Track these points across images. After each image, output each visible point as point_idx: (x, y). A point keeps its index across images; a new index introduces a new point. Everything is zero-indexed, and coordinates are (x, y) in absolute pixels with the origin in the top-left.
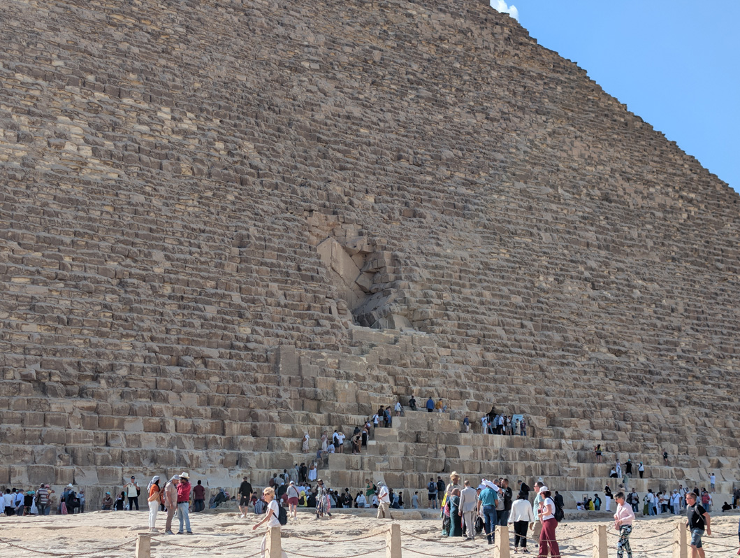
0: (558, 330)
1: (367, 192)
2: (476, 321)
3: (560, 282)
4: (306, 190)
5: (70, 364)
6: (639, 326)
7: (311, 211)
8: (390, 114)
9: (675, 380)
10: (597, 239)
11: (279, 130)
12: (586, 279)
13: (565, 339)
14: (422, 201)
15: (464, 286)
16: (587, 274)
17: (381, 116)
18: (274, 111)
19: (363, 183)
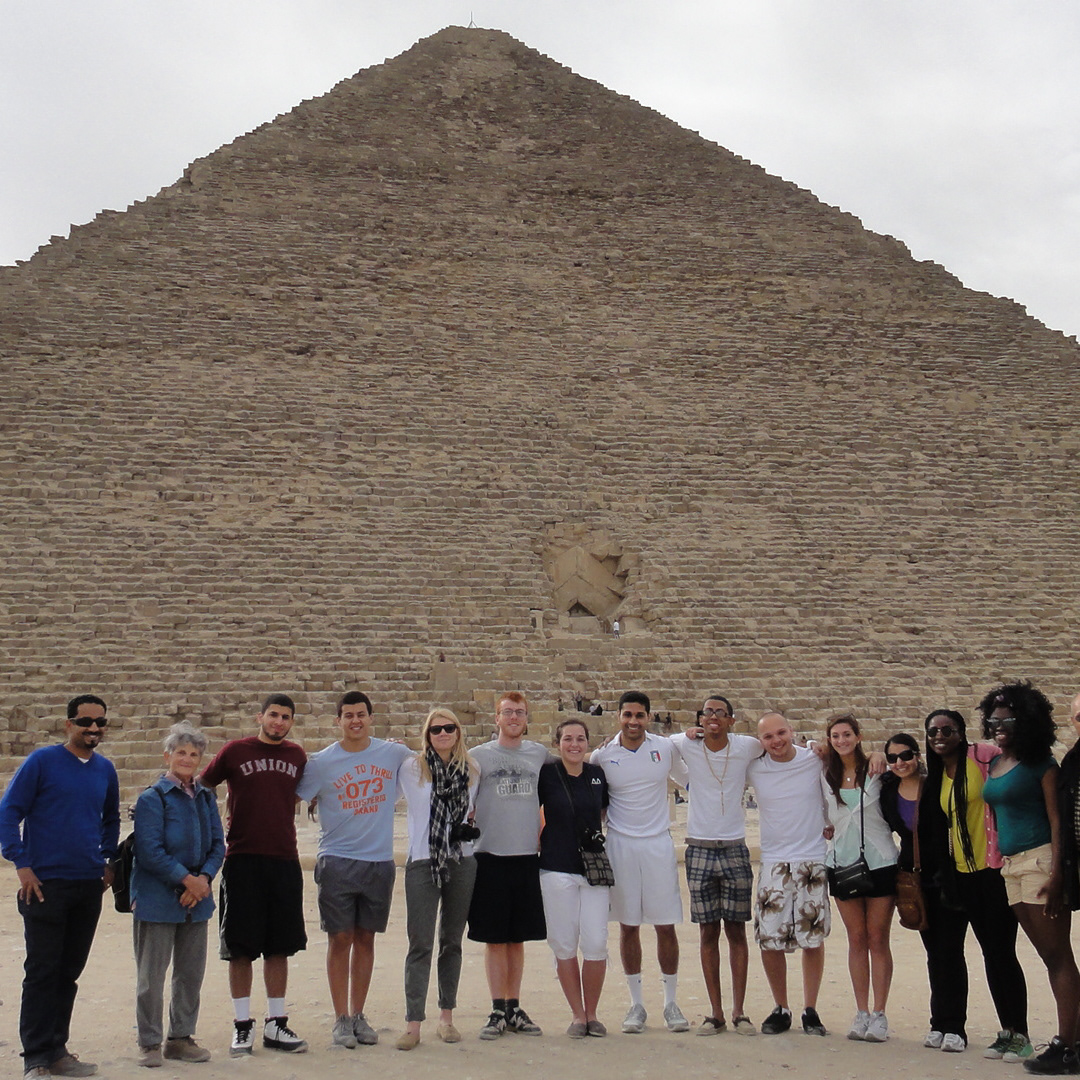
0: (832, 614)
1: (637, 492)
2: (719, 615)
3: (862, 560)
4: (554, 502)
5: (217, 697)
6: (961, 598)
7: (554, 523)
8: (703, 405)
9: (986, 656)
10: (943, 503)
11: (550, 445)
12: (901, 552)
13: (841, 622)
14: (704, 492)
15: (721, 578)
16: (907, 546)
17: (688, 409)
18: (551, 427)
19: (635, 485)
